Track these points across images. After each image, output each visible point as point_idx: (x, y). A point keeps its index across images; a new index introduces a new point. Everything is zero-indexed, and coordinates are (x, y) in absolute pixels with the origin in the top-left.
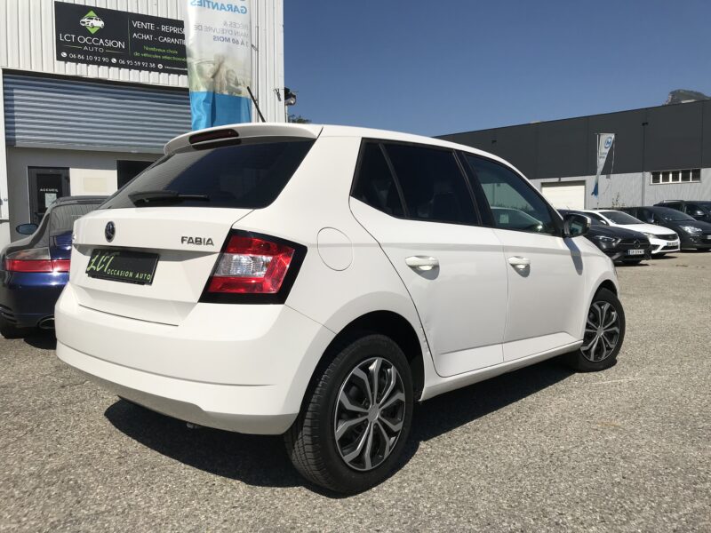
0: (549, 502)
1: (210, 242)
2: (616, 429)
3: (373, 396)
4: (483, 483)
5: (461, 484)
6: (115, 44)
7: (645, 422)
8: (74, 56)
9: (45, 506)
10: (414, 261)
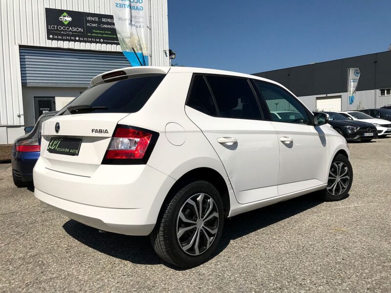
0: (298, 273)
1: (106, 131)
2: (343, 232)
3: (199, 214)
4: (262, 262)
5: (250, 263)
6: (78, 29)
7: (360, 228)
8: (56, 37)
9: (25, 274)
10: (223, 140)
